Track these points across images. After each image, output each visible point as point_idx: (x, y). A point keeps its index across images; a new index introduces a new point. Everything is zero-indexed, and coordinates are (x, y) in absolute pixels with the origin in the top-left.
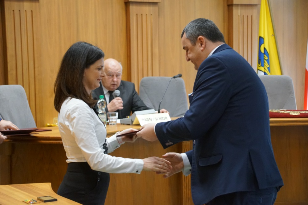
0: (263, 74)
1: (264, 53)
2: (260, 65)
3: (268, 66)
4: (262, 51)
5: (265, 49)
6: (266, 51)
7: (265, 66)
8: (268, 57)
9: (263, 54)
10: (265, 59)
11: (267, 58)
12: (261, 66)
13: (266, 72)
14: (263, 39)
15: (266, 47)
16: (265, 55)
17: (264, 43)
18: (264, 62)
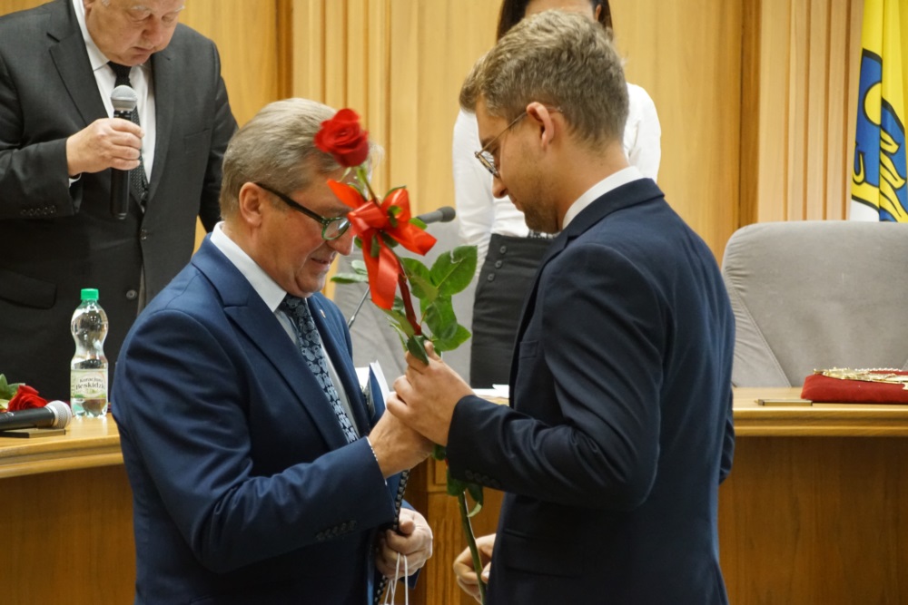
0: (873, 216)
1: (883, 127)
2: (860, 178)
3: (899, 183)
4: (874, 114)
5: (885, 105)
6: (889, 115)
7: (883, 182)
8: (900, 144)
9: (877, 129)
10: (885, 152)
11: (893, 148)
12: (865, 180)
13: (889, 208)
14: (879, 60)
15: (889, 100)
16: (885, 131)
17: (881, 81)
18: (881, 162)
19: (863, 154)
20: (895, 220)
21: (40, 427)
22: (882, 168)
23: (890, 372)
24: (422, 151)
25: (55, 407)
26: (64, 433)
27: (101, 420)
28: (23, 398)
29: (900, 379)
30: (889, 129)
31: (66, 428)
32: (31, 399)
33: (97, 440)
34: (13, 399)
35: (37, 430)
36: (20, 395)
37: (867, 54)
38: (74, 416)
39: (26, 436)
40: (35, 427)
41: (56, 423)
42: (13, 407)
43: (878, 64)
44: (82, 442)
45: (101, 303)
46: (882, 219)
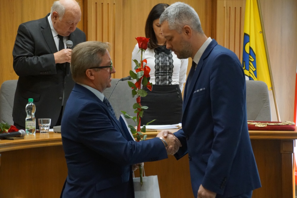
1: (250, 54)
2: (244, 68)
3: (254, 70)
6: (252, 51)
7: (250, 69)
9: (248, 55)
10: (251, 61)
11: (253, 60)
13: (252, 76)
15: (252, 47)
16: (251, 55)
17: (249, 42)
18: (249, 64)
19: (245, 62)
20: (253, 80)
21: (17, 137)
22: (250, 65)
23: (252, 121)
24: (124, 60)
25: (21, 131)
26: (23, 139)
27: (34, 135)
28: (12, 129)
29: (254, 123)
30: (252, 55)
31: (24, 137)
32: (14, 129)
33: (33, 141)
34: (9, 129)
35: (16, 138)
36: (11, 128)
37: (246, 35)
38: (26, 134)
39: (13, 139)
40: (15, 137)
41: (21, 136)
42: (9, 131)
43: (248, 37)
44: (28, 141)
46: (250, 79)
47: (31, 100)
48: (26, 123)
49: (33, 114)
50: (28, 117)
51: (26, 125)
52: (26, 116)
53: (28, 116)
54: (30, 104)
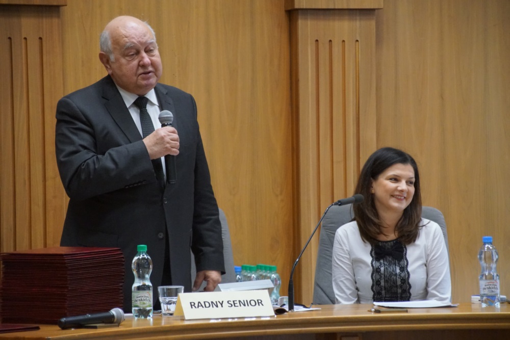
27: (150, 320)
45: (148, 253)
47: (143, 247)
48: (133, 296)
49: (147, 276)
50: (137, 283)
51: (133, 299)
52: (133, 282)
53: (137, 280)
54: (141, 256)
